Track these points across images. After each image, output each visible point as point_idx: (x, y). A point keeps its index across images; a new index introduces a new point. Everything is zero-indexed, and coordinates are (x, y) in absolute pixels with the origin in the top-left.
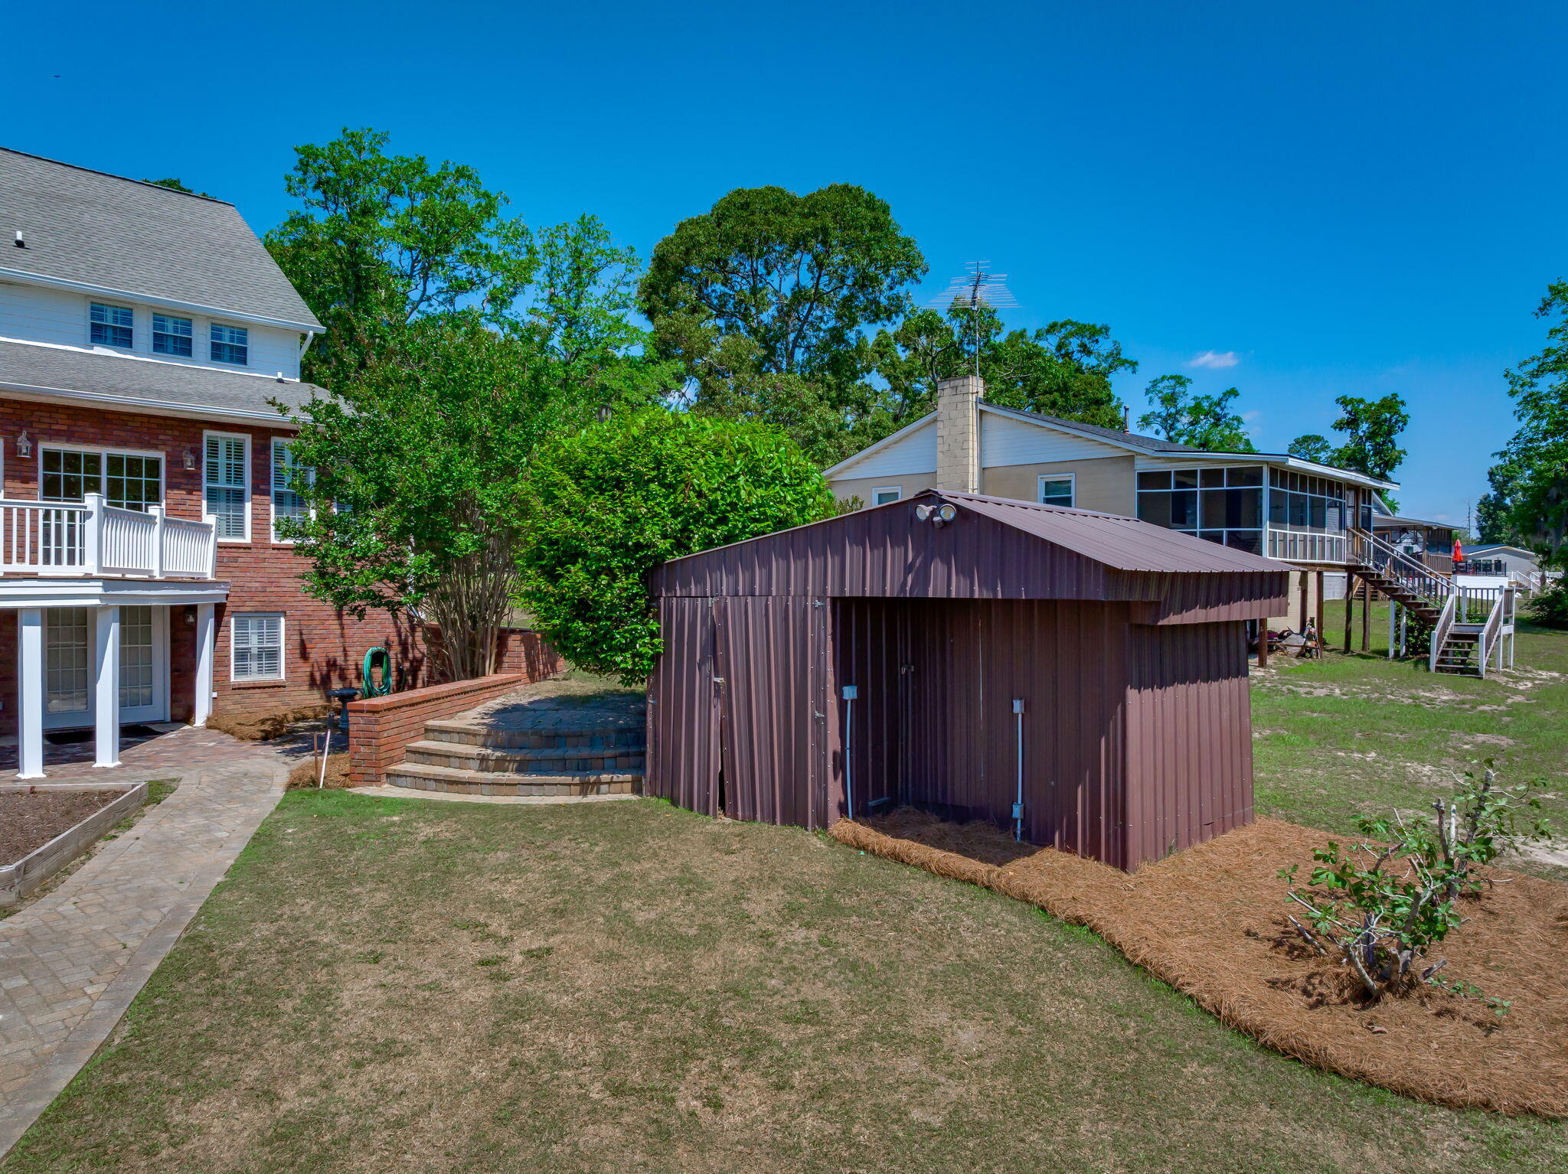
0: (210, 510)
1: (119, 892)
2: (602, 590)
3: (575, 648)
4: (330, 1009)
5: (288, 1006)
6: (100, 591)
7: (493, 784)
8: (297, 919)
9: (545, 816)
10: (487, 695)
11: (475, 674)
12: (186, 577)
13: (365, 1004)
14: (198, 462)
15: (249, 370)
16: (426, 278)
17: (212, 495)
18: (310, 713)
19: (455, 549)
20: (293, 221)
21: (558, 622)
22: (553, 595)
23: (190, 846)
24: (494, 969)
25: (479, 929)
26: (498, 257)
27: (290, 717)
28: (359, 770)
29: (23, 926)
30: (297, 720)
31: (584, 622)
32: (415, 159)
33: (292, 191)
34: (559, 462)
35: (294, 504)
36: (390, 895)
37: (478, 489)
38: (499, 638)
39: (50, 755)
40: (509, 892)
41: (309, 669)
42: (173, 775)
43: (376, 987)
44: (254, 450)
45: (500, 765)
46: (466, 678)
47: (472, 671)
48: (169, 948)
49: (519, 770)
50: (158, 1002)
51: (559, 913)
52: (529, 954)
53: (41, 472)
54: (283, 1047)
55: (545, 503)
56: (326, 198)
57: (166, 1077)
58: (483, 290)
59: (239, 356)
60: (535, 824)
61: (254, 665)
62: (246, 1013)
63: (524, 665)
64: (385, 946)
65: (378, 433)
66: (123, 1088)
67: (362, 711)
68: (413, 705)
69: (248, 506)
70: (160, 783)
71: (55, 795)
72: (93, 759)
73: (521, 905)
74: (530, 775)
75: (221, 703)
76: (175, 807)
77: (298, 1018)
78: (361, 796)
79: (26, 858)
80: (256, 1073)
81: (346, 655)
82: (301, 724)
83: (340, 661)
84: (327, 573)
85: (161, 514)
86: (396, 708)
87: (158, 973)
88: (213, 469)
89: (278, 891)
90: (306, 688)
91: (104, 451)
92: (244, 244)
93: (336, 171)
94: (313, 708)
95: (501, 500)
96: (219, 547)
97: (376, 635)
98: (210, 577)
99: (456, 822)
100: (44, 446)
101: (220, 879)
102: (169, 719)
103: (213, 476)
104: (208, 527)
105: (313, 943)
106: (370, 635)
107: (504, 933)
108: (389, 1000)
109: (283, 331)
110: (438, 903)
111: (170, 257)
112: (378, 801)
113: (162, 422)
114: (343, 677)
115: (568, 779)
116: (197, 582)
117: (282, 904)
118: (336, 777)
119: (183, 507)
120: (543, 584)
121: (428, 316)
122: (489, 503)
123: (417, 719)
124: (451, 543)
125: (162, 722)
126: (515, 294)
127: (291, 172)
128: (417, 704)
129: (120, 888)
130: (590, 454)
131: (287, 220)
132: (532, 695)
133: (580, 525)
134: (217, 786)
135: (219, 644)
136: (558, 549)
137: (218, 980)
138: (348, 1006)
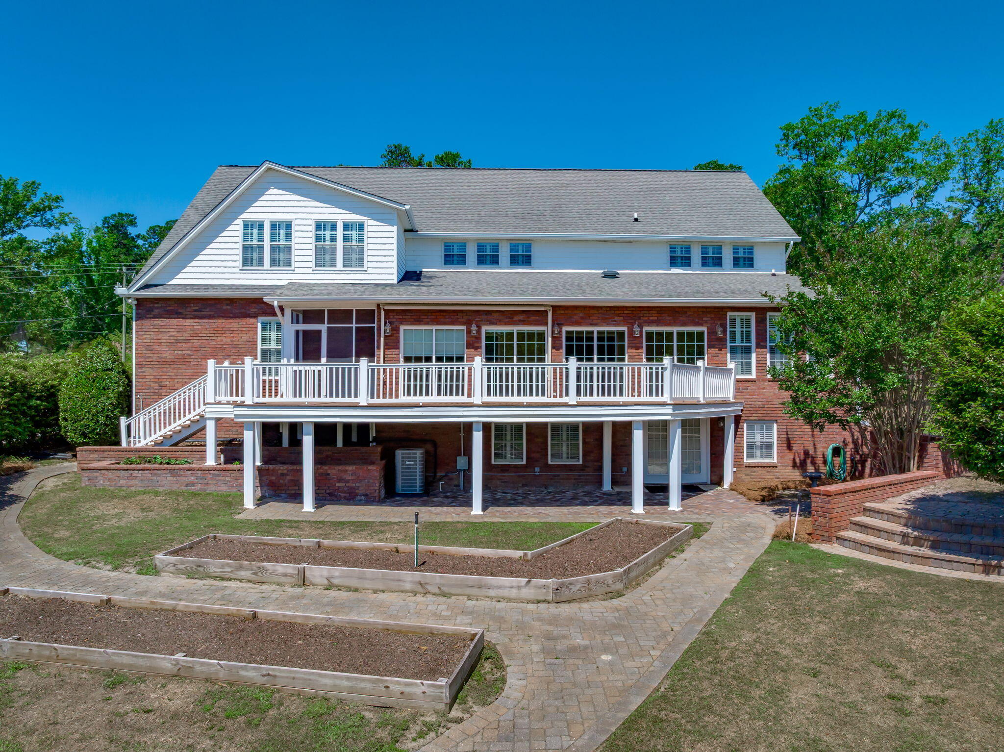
0: (732, 359)
1: (673, 593)
2: (1000, 421)
3: (976, 464)
4: (781, 703)
5: (756, 693)
6: (671, 411)
7: (912, 555)
8: (768, 634)
9: (952, 587)
10: (911, 487)
11: (903, 470)
12: (718, 400)
13: (804, 705)
14: (725, 332)
15: (755, 270)
16: (868, 191)
17: (733, 350)
18: (792, 485)
19: (885, 385)
20: (781, 172)
21: (961, 444)
22: (957, 423)
23: (714, 570)
24: (899, 705)
25: (890, 669)
26: (921, 167)
27: (780, 487)
28: (818, 532)
29: (625, 605)
30: (784, 489)
31: (984, 444)
32: (857, 115)
33: (780, 154)
34: (963, 323)
35: (781, 353)
36: (830, 628)
37: (901, 341)
38: (920, 445)
39: (648, 499)
40: (916, 644)
41: (792, 457)
42: (708, 520)
43: (813, 695)
44: (757, 322)
45: (917, 542)
46: (896, 473)
47: (900, 467)
48: (695, 636)
49: (933, 547)
50: (685, 670)
51: (955, 671)
52: (928, 699)
53: (644, 343)
54: (751, 722)
55: (951, 355)
56: (801, 153)
57: (683, 721)
58: (910, 192)
59: (749, 262)
60: (942, 593)
61: (758, 452)
62: (731, 692)
63: (941, 465)
64: (822, 666)
65: (831, 309)
66: (661, 720)
67: (820, 494)
68: (855, 492)
69: (754, 355)
70: (700, 525)
71: (647, 526)
72: (667, 504)
73: (925, 657)
74: (941, 552)
75: (739, 475)
76: (707, 542)
77: (762, 704)
78: (818, 551)
79: (629, 565)
80: (733, 735)
81: (815, 448)
82: (786, 492)
83: (811, 452)
84: (799, 401)
85: (704, 365)
86: (842, 494)
87: (687, 652)
88: (733, 334)
89: (759, 612)
90: (791, 468)
91: (675, 329)
92: (751, 194)
93: (806, 135)
94: (795, 482)
95: (920, 349)
96: (737, 381)
97: (835, 436)
98: (732, 400)
99: (882, 581)
100: (646, 329)
101: (727, 595)
102: (709, 482)
103: (733, 340)
104: (730, 370)
105: (776, 653)
106: (831, 436)
107: (909, 676)
108: (821, 707)
109: (775, 243)
110: (862, 641)
111: (710, 211)
112: (829, 556)
113: (705, 310)
114: (813, 463)
115: (973, 560)
116: (725, 403)
117: (761, 620)
118: (803, 534)
119: (717, 358)
120: (948, 414)
121: (871, 217)
122: (910, 351)
123: (858, 501)
124: (882, 381)
125: (706, 484)
126: (936, 189)
127: (778, 142)
128: (858, 491)
129: (674, 591)
130: (988, 317)
131: (778, 171)
132: (946, 489)
133: (979, 372)
134: (732, 531)
135: (737, 439)
136: (961, 389)
137: (718, 665)
138: (794, 704)
